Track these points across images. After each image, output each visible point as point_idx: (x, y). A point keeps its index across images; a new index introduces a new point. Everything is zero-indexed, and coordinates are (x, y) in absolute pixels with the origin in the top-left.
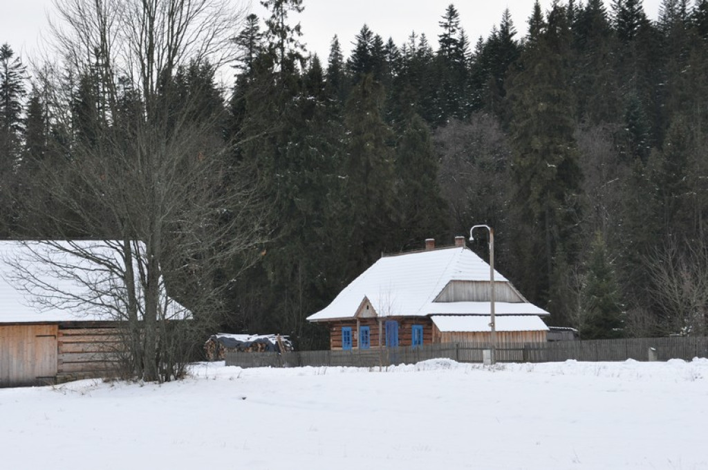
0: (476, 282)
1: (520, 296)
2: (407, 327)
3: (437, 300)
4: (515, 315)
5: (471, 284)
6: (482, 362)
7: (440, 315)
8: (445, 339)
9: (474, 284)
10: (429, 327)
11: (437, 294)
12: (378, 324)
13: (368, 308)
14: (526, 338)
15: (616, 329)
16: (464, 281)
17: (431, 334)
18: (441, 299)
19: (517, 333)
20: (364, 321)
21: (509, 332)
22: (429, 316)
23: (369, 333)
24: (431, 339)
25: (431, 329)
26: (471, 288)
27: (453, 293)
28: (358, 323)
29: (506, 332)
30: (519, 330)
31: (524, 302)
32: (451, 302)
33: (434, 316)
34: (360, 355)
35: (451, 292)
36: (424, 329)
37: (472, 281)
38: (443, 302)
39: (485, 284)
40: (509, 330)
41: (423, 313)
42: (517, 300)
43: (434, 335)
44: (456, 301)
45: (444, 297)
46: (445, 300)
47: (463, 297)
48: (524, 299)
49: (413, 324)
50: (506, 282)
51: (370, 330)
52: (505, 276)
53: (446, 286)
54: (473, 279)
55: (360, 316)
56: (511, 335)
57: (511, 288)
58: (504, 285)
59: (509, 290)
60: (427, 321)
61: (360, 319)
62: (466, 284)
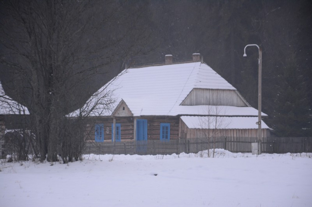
0: (212, 90)
1: (245, 101)
2: (156, 124)
3: (183, 104)
4: (243, 116)
5: (208, 91)
6: (251, 152)
7: (187, 115)
8: (190, 134)
9: (211, 91)
10: (176, 125)
11: (183, 99)
12: (133, 122)
13: (124, 109)
14: (251, 134)
15: (305, 129)
16: (203, 89)
17: (178, 130)
18: (186, 103)
19: (245, 130)
20: (119, 119)
21: (239, 130)
22: (179, 116)
23: (120, 129)
24: (178, 135)
25: (178, 126)
26: (207, 94)
27: (195, 98)
28: (114, 120)
29: (236, 130)
30: (247, 128)
31: (247, 106)
32: (193, 105)
33: (183, 116)
34: (115, 146)
35: (193, 97)
36: (171, 126)
37: (209, 89)
38: (187, 105)
39: (219, 92)
40: (239, 128)
41: (174, 114)
42: (242, 104)
43: (180, 131)
44: (197, 104)
45: (188, 102)
46: (189, 104)
47: (203, 102)
48: (247, 104)
49: (161, 122)
50: (234, 90)
51: (121, 126)
52: (233, 86)
53: (190, 92)
54: (211, 88)
55: (117, 115)
56: (240, 131)
57: (238, 95)
58: (233, 92)
59: (236, 97)
60: (177, 120)
61: (116, 117)
62: (205, 91)
